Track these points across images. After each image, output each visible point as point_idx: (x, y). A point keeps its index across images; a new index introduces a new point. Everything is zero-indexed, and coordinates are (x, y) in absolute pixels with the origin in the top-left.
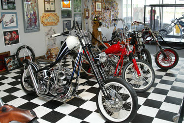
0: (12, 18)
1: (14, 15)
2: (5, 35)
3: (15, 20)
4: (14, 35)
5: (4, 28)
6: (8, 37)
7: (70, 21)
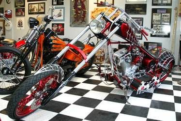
0: (60, 13)
1: (62, 10)
2: (52, 26)
3: (62, 14)
4: (60, 27)
6: (55, 29)
7: (143, 18)
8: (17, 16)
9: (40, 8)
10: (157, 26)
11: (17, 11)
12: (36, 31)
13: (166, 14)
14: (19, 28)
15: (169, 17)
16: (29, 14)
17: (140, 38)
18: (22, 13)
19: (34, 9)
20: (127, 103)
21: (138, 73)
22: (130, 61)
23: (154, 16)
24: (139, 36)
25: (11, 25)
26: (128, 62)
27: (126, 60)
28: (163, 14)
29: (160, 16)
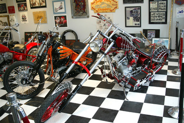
0: (61, 5)
1: (63, 2)
2: (55, 19)
3: (63, 7)
4: (62, 19)
5: (54, 13)
6: (58, 21)
7: (140, 7)
8: (20, 10)
9: (41, 2)
10: (154, 14)
11: (19, 6)
12: (45, 46)
13: (162, 2)
14: (24, 22)
15: (165, 4)
16: (31, 8)
17: (139, 26)
18: (24, 8)
19: (35, 3)
20: (125, 100)
21: (134, 72)
22: (126, 64)
23: (151, 4)
24: (138, 24)
25: (15, 20)
26: (124, 65)
27: (123, 63)
28: (159, 2)
29: (157, 3)
